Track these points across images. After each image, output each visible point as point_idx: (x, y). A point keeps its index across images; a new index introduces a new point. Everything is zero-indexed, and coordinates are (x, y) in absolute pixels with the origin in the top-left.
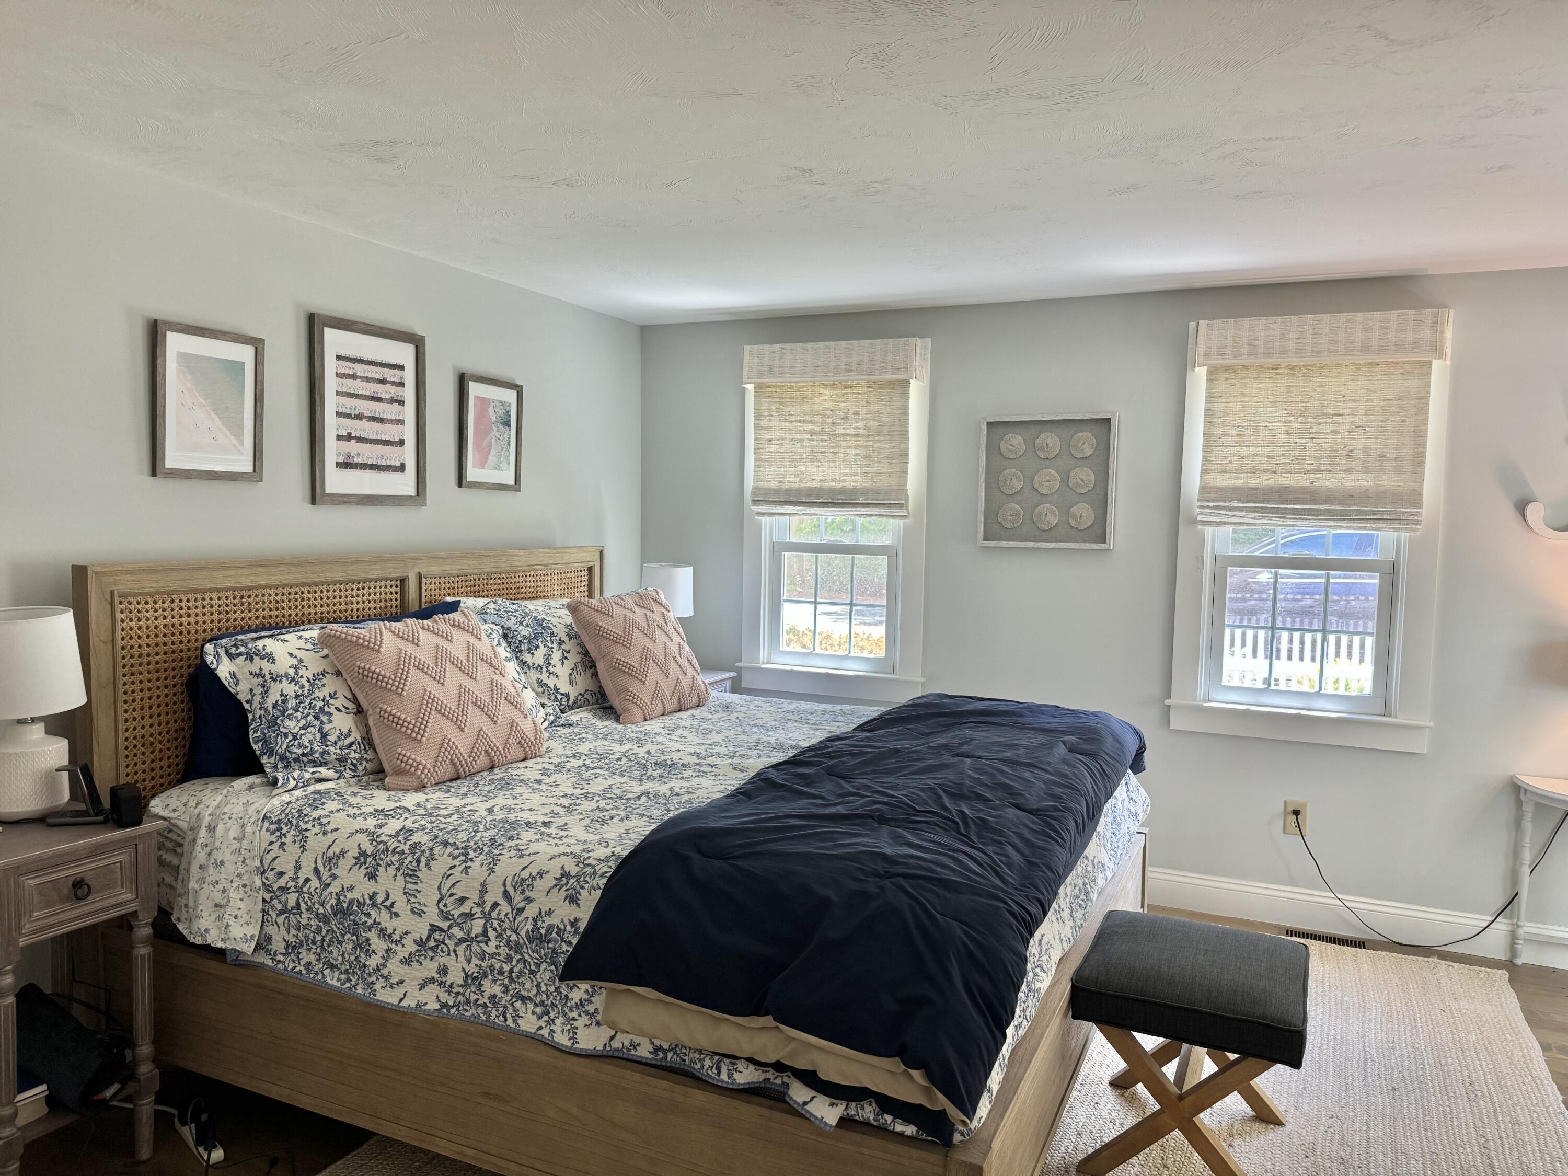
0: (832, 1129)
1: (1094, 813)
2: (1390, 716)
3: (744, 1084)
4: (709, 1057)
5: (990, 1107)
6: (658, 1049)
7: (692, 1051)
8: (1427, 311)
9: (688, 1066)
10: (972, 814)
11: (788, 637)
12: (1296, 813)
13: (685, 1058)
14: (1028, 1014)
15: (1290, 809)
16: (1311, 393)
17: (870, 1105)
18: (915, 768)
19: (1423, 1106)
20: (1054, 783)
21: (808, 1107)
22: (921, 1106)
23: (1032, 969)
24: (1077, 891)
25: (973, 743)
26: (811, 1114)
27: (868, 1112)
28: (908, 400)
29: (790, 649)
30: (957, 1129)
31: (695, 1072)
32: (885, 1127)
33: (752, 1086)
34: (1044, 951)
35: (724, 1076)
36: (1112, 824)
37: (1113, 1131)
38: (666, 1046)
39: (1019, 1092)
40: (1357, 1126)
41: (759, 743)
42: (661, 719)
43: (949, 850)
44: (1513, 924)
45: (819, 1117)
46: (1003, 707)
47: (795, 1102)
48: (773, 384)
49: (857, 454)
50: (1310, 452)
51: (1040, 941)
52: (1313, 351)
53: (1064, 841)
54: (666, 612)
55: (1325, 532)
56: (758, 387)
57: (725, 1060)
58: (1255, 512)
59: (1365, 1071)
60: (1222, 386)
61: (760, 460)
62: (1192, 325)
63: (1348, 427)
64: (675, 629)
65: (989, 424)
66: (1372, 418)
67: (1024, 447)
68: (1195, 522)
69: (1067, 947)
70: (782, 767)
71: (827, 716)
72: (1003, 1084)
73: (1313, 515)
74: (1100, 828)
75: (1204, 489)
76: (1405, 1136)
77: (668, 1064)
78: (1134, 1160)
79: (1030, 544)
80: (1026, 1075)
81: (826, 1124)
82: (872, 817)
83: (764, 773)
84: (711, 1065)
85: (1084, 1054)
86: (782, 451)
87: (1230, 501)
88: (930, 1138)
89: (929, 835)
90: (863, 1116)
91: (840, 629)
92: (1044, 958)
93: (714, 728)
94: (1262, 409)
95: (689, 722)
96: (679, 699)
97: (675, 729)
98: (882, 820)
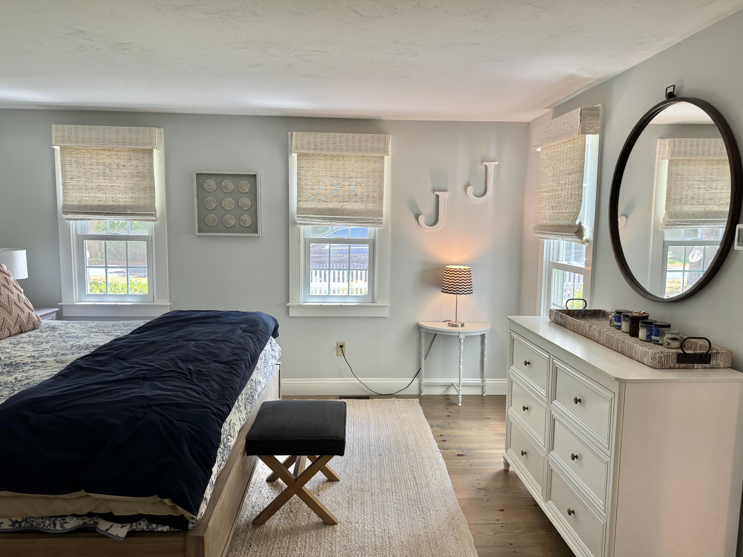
0: (123, 539)
1: (254, 359)
2: (375, 303)
3: (71, 528)
4: (48, 520)
5: (206, 507)
6: (14, 523)
7: (37, 519)
8: (382, 135)
9: (36, 527)
10: (194, 369)
11: (91, 286)
12: (341, 346)
13: (33, 523)
14: (224, 458)
15: (339, 345)
16: (340, 168)
17: (144, 521)
18: (164, 349)
19: (391, 459)
20: (236, 348)
21: (109, 532)
22: (171, 515)
23: (226, 437)
24: (248, 396)
25: (196, 333)
26: (111, 535)
27: (143, 525)
28: (153, 159)
29: (92, 293)
30: (190, 521)
31: (40, 529)
32: (152, 530)
33: (76, 528)
34: (232, 427)
35: (58, 527)
36: (264, 363)
37: (268, 502)
38: (20, 520)
39: (221, 496)
40: (367, 474)
41: (73, 346)
42: (8, 339)
43: (181, 388)
44: (420, 380)
45: (115, 534)
46: (211, 314)
47: (101, 530)
48: (72, 147)
49: (126, 187)
50: (341, 193)
51: (230, 423)
52: (340, 149)
53: (239, 374)
54: (7, 277)
55: (348, 228)
56: (62, 149)
57: (58, 519)
58: (320, 219)
59: (370, 450)
60: (304, 163)
61: (66, 189)
62: (290, 133)
63: (354, 183)
64: (15, 286)
65: (198, 175)
66: (363, 179)
67: (216, 186)
68: (295, 223)
69: (243, 423)
70: (86, 358)
71: (115, 327)
72: (213, 495)
73: (343, 221)
74: (258, 365)
75: (298, 209)
76: (385, 474)
77: (23, 529)
78: (278, 512)
79: (221, 234)
80: (225, 487)
81: (120, 537)
82: (139, 378)
83: (76, 362)
84: (50, 523)
85: (253, 470)
86: (80, 184)
87: (310, 215)
88: (176, 530)
89: (171, 382)
90: (140, 528)
91: (121, 280)
92: (232, 431)
93: (44, 340)
94: (321, 174)
95: (27, 339)
96: (20, 326)
97: (18, 344)
98: (145, 378)
